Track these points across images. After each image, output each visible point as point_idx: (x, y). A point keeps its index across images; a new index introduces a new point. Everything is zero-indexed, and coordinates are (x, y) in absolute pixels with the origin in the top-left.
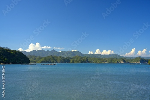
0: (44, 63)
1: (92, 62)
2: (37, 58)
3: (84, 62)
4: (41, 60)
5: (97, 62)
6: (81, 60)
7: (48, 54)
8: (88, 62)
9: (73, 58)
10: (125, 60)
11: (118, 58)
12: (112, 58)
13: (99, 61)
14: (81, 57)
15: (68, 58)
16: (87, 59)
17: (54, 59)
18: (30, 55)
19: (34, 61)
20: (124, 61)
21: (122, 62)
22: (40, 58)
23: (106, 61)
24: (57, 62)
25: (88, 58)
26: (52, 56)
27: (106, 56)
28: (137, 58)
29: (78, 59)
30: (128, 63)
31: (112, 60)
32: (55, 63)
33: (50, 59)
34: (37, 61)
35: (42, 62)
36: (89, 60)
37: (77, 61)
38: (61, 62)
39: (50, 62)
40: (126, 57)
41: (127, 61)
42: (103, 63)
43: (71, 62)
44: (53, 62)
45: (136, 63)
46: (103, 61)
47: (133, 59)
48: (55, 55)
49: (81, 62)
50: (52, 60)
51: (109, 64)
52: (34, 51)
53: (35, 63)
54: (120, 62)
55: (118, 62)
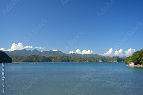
0: (26, 62)
1: (73, 61)
2: (19, 58)
3: (65, 61)
4: (24, 59)
5: (78, 61)
7: (30, 53)
8: (69, 61)
9: (54, 58)
10: (104, 59)
11: (97, 57)
12: (91, 58)
13: (79, 60)
14: (62, 56)
15: (50, 57)
16: (68, 58)
17: (36, 58)
18: (13, 55)
19: (16, 60)
20: (102, 60)
21: (100, 61)
22: (22, 58)
23: (86, 61)
24: (39, 62)
26: (34, 55)
27: (85, 55)
28: (114, 57)
29: (59, 58)
30: (106, 62)
31: (92, 60)
32: (37, 62)
33: (32, 59)
34: (19, 60)
35: (24, 61)
36: (69, 60)
37: (58, 60)
38: (43, 61)
39: (33, 62)
40: (104, 56)
41: (105, 60)
42: (83, 62)
43: (53, 61)
44: (35, 62)
45: (113, 62)
46: (82, 60)
47: (111, 59)
48: (37, 54)
49: (62, 61)
50: (34, 60)
51: (89, 63)
53: (18, 62)
54: (99, 61)
55: (97, 61)
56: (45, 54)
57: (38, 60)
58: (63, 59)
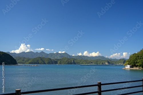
0: (32, 64)
1: (78, 63)
2: (25, 59)
3: (71, 63)
4: (30, 61)
5: (84, 64)
6: (68, 61)
7: (37, 55)
9: (60, 60)
10: (110, 62)
11: (103, 60)
12: (97, 60)
13: (85, 62)
14: (68, 58)
15: (56, 59)
16: (74, 61)
17: (42, 60)
18: (19, 57)
19: (23, 62)
20: (109, 63)
21: (107, 64)
22: (29, 60)
23: (92, 63)
24: (45, 64)
25: (75, 59)
26: (40, 57)
27: (92, 57)
28: (120, 60)
29: (65, 60)
30: (112, 64)
31: (98, 62)
32: (43, 64)
33: (38, 60)
34: (26, 62)
35: (30, 63)
36: (75, 62)
37: (64, 62)
38: (49, 63)
39: (39, 64)
40: (111, 59)
42: (89, 64)
43: (59, 63)
44: (41, 64)
45: (120, 64)
46: (88, 62)
47: (117, 61)
48: (44, 56)
49: (68, 63)
50: (40, 62)
51: (95, 65)
52: (24, 53)
53: (24, 64)
54: (105, 63)
55: (103, 63)
56: (51, 56)
57: (44, 62)
58: (69, 61)
